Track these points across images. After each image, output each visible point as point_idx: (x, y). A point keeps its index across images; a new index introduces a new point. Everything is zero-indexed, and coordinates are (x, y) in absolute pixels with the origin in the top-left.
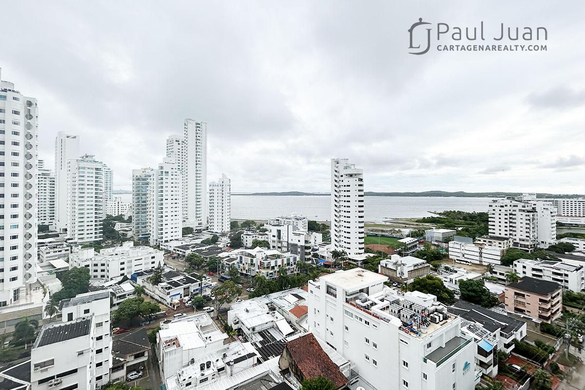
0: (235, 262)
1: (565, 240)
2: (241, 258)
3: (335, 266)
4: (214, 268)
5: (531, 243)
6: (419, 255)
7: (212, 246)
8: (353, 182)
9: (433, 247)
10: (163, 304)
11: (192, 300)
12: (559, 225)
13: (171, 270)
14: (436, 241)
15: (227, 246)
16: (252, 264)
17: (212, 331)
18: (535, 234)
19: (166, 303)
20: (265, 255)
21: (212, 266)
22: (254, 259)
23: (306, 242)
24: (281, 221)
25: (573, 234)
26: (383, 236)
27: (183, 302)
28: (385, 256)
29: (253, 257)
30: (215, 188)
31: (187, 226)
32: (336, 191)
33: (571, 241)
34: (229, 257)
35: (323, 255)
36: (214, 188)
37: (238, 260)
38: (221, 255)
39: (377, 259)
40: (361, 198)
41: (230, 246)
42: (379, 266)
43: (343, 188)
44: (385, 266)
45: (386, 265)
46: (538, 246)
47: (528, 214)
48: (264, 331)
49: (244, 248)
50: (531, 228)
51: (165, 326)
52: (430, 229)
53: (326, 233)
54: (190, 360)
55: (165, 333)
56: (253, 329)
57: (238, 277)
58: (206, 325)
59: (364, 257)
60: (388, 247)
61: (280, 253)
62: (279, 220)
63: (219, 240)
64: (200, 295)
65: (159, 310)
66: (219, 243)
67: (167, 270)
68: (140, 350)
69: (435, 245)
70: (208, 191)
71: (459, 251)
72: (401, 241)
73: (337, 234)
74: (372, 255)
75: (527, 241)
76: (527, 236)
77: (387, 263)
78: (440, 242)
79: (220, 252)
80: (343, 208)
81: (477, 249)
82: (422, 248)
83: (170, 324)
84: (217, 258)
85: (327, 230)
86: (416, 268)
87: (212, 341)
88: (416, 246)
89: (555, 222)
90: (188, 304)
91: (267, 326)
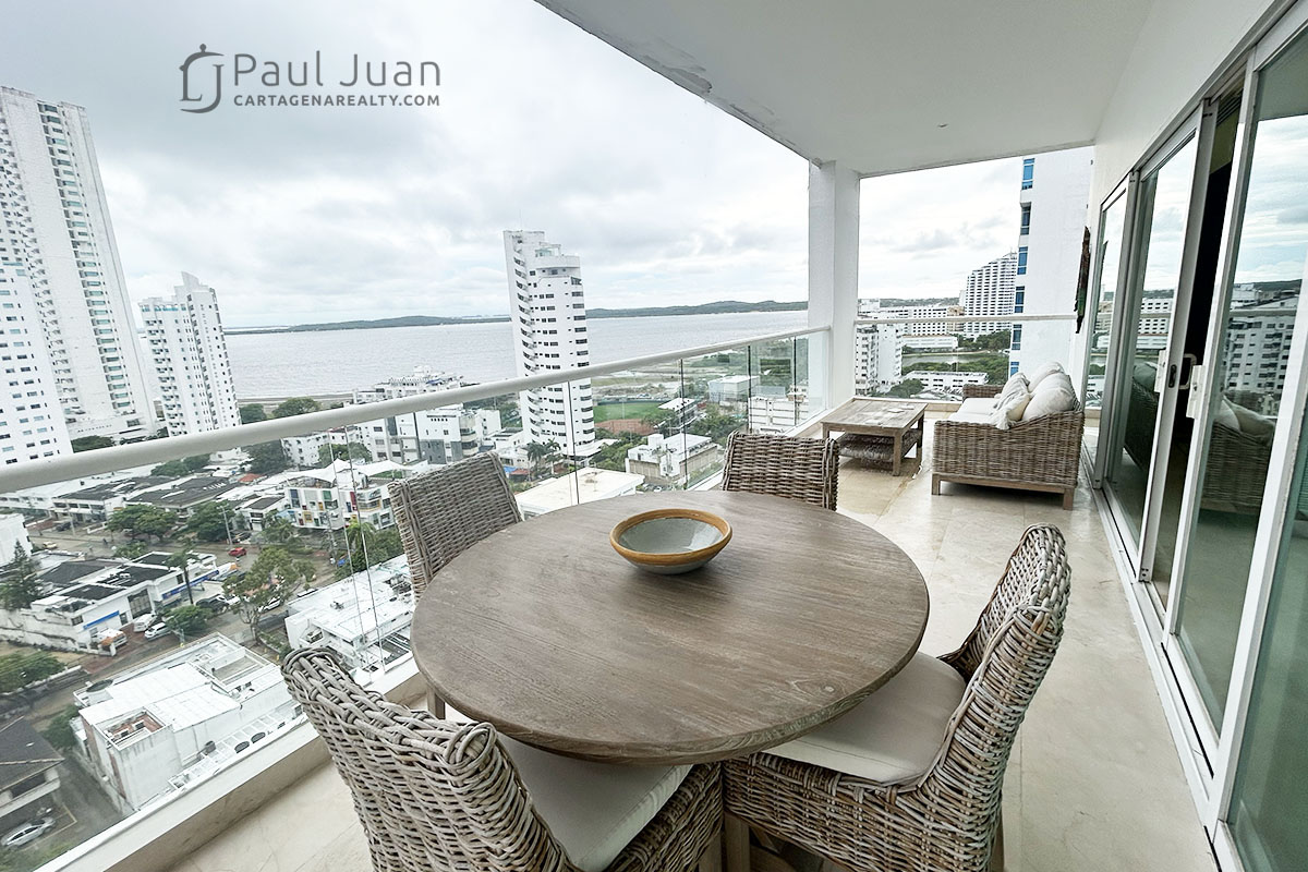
0: (278, 506)
1: (911, 376)
2: (294, 493)
3: (536, 476)
4: (215, 530)
5: (869, 386)
6: (698, 429)
7: (195, 477)
8: (559, 285)
9: (722, 413)
10: (65, 651)
11: (164, 619)
12: (907, 351)
13: (67, 559)
14: (728, 400)
15: (243, 470)
16: (328, 504)
17: (250, 671)
18: (874, 369)
19: (77, 647)
20: (363, 476)
21: (209, 528)
22: (334, 491)
23: (464, 432)
24: (390, 392)
25: (922, 364)
26: (629, 401)
27: (136, 630)
28: (636, 439)
29: (329, 485)
30: (167, 317)
31: (87, 434)
32: (522, 309)
33: (919, 377)
34: (255, 496)
35: (507, 456)
36: (160, 315)
37: (288, 499)
38: (229, 496)
39: (621, 448)
40: (581, 324)
41: (252, 471)
42: (627, 460)
43: (537, 302)
44: (637, 459)
45: (639, 457)
46: (878, 390)
47: (865, 335)
48: (389, 637)
49: (297, 468)
50: (869, 360)
51: (94, 696)
52: (717, 377)
53: (507, 409)
54: (202, 746)
55: (99, 711)
56: (363, 639)
57: (294, 540)
58: (228, 663)
59: (594, 448)
60: (642, 423)
61: (399, 467)
62: (383, 390)
63: (213, 458)
64: (188, 603)
65: (58, 668)
66: (215, 467)
67: (49, 563)
68: (28, 771)
69: (726, 408)
70: (141, 325)
71: (763, 413)
72: (664, 406)
73: (534, 407)
74: (610, 442)
75: (864, 382)
76: (863, 375)
77: (641, 452)
78: (734, 400)
79: (224, 490)
80: (541, 349)
81: (792, 407)
82: (703, 416)
83: (110, 689)
84: (221, 504)
85: (509, 402)
86: (694, 453)
87: (257, 691)
88: (692, 414)
89: (900, 346)
90: (153, 633)
91: (395, 625)
